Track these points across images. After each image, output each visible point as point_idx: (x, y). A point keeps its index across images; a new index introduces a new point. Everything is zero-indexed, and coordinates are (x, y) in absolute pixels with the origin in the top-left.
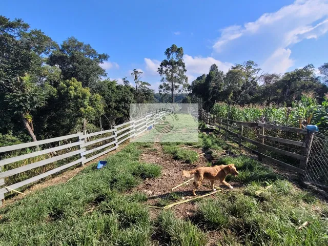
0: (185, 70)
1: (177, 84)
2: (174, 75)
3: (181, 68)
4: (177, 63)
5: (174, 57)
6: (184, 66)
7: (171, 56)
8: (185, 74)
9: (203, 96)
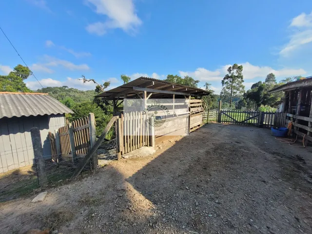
0: (243, 81)
1: (235, 91)
2: (234, 84)
3: (240, 80)
4: (237, 77)
5: (235, 72)
6: (242, 78)
7: (232, 72)
8: (243, 84)
9: (255, 100)
